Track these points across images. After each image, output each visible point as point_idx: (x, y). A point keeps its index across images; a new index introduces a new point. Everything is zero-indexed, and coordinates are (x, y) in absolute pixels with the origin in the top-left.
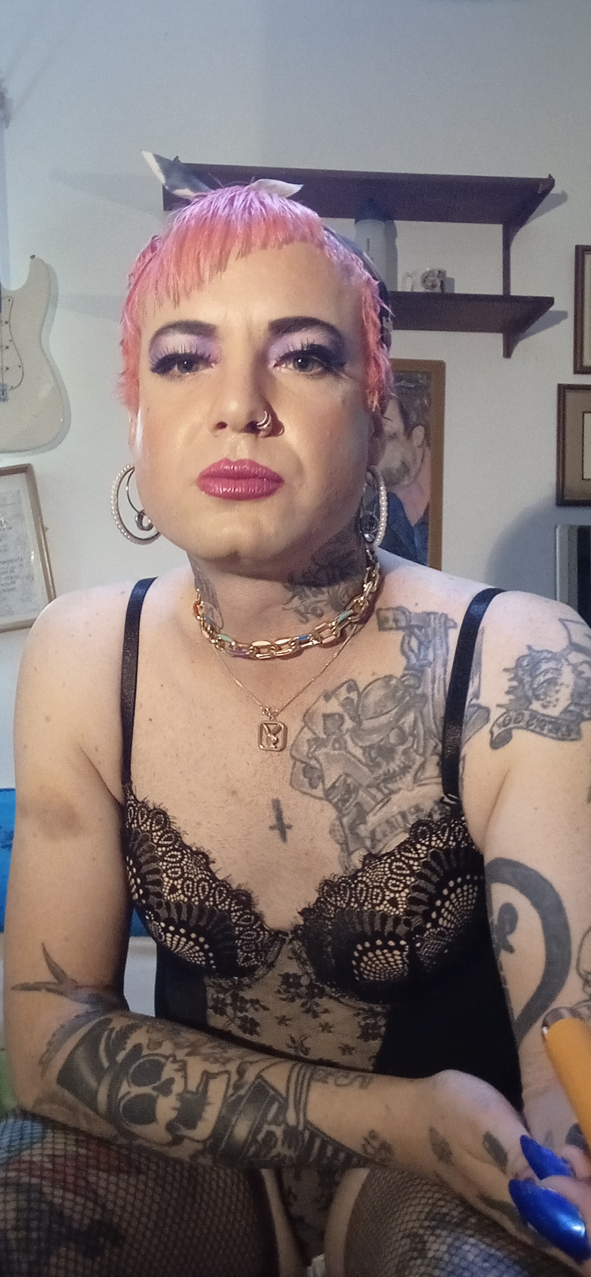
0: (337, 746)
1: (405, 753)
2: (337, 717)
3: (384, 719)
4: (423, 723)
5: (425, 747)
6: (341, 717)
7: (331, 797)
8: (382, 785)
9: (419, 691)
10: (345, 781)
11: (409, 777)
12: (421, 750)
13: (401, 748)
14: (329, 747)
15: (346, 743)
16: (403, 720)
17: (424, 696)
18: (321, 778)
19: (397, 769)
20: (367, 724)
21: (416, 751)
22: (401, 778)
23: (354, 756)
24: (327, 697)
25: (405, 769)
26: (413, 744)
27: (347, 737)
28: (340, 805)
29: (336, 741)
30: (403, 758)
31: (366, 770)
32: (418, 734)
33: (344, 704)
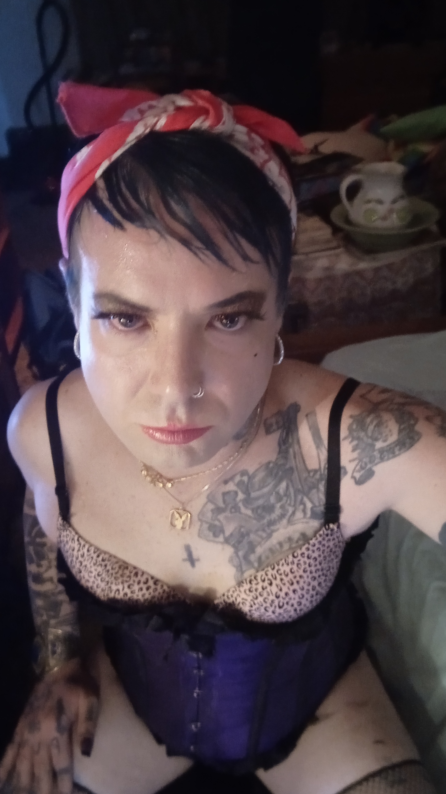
0: (233, 510)
1: (282, 507)
2: (232, 493)
3: (266, 490)
4: (293, 486)
5: (295, 501)
6: (236, 493)
7: (228, 541)
8: (266, 529)
10: (240, 530)
11: (285, 521)
12: (293, 503)
13: (278, 505)
14: (228, 512)
15: (239, 508)
16: (278, 488)
18: (222, 531)
19: (277, 518)
20: (253, 495)
21: (290, 505)
22: (279, 523)
23: (246, 515)
24: (226, 482)
25: (282, 516)
26: (287, 501)
27: (241, 505)
28: (236, 545)
29: (232, 507)
30: (280, 511)
31: (254, 522)
32: (290, 494)
33: (238, 485)
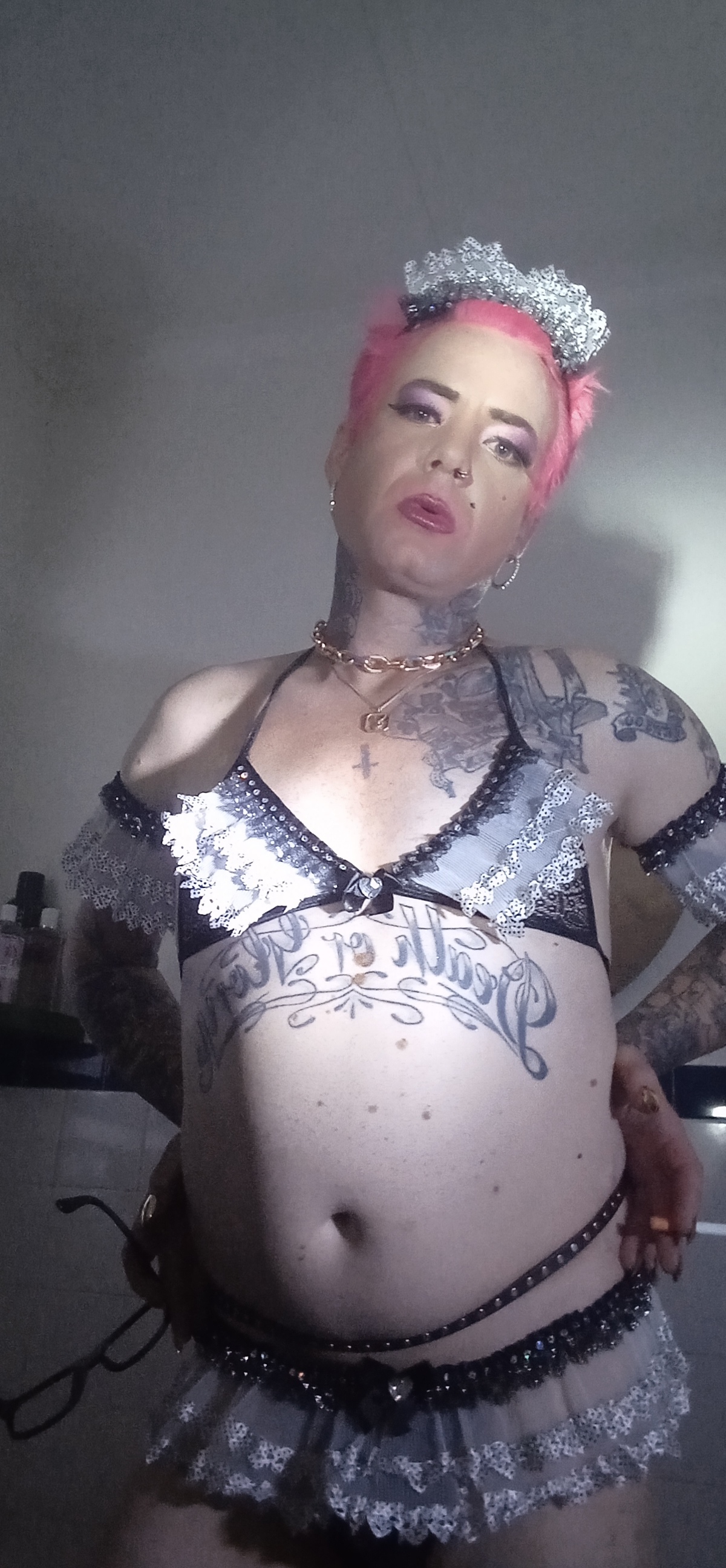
0: (435, 711)
2: (434, 696)
3: (479, 698)
6: (440, 697)
7: (425, 739)
10: (442, 730)
14: (428, 712)
15: (443, 710)
18: (418, 729)
20: (463, 699)
23: (452, 717)
24: (426, 685)
27: (446, 707)
28: (435, 743)
29: (434, 708)
31: (464, 725)
33: (442, 688)
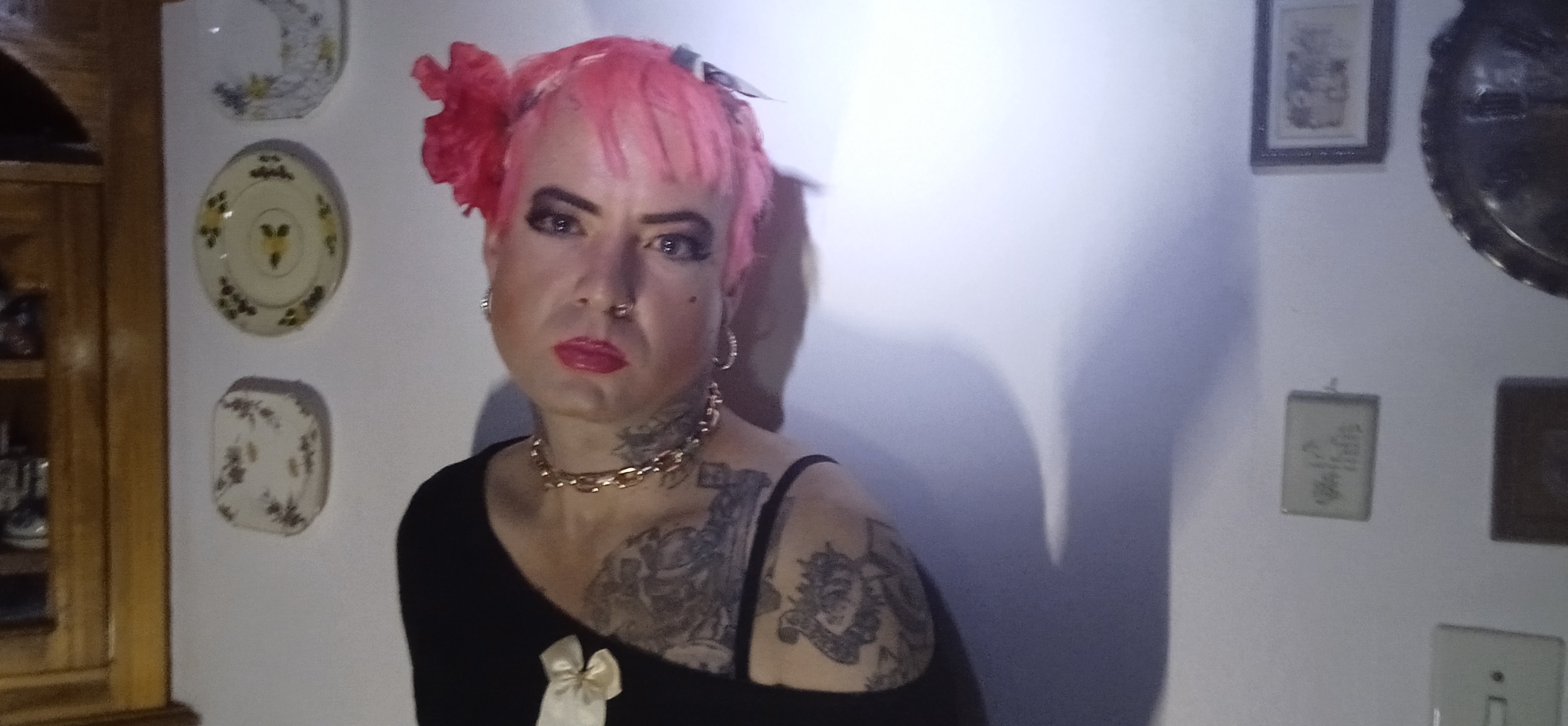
0: (630, 591)
1: (690, 610)
2: (634, 564)
5: (710, 608)
6: (639, 565)
8: (661, 638)
9: (716, 550)
10: (629, 627)
11: (687, 634)
14: (623, 594)
15: (639, 590)
17: (721, 555)
19: (679, 625)
20: (661, 574)
22: (680, 634)
23: (644, 605)
24: (629, 542)
26: (700, 602)
27: (641, 585)
29: (630, 587)
30: (686, 615)
31: (650, 620)
32: (707, 593)
